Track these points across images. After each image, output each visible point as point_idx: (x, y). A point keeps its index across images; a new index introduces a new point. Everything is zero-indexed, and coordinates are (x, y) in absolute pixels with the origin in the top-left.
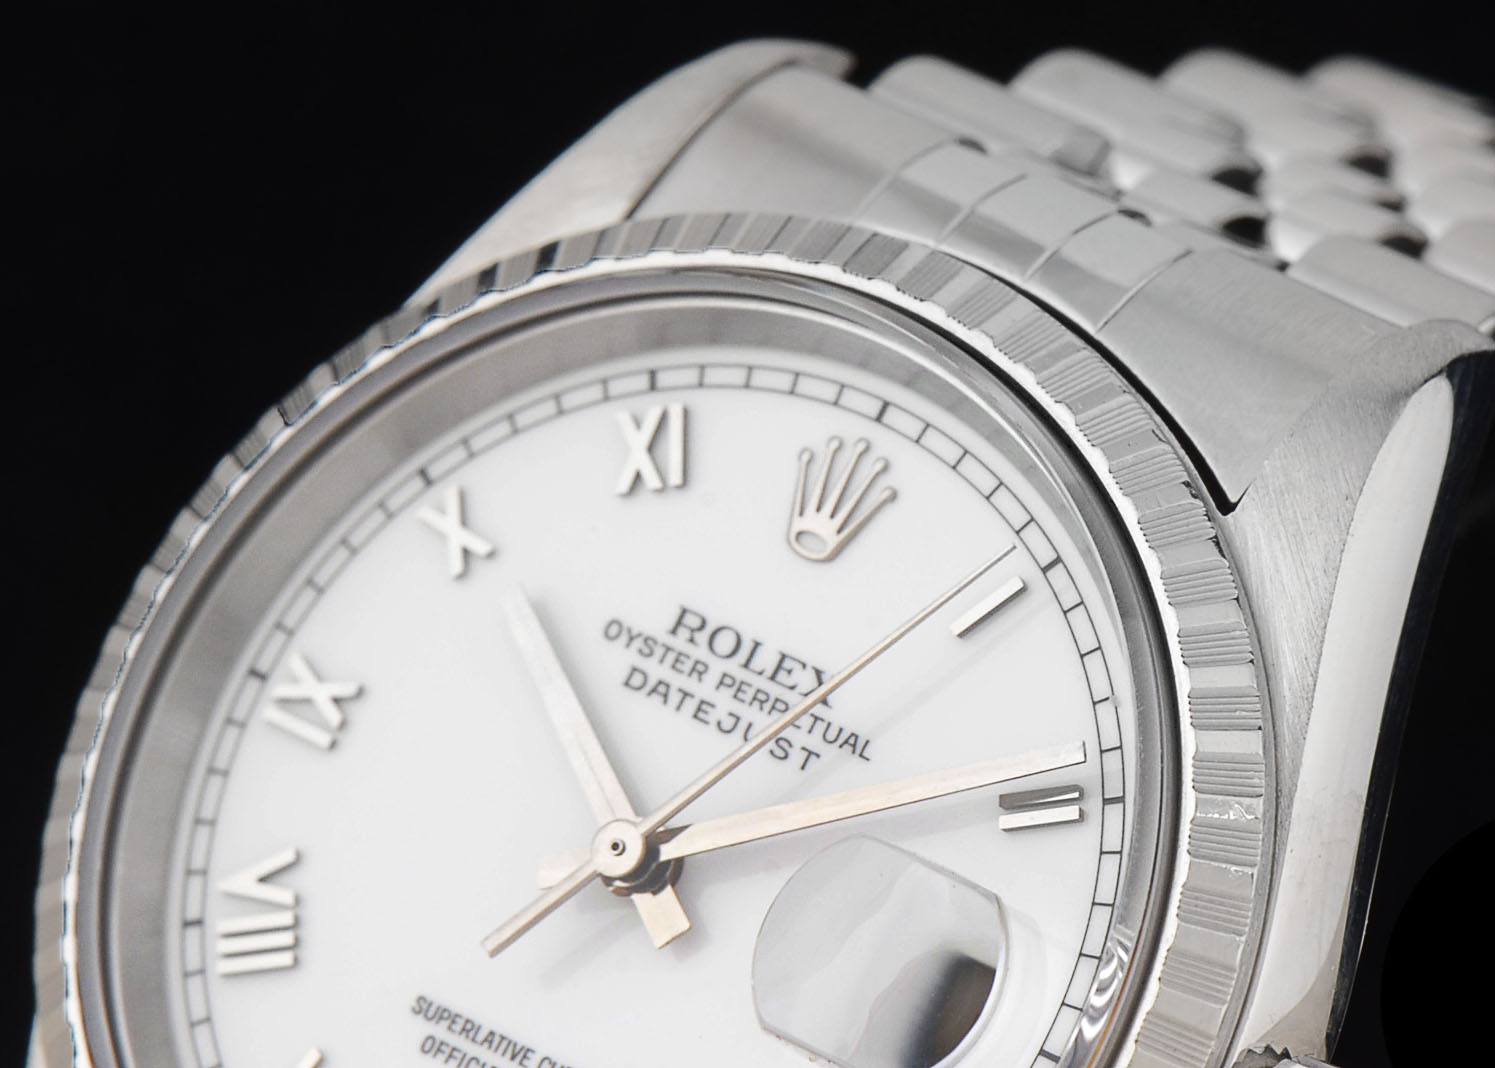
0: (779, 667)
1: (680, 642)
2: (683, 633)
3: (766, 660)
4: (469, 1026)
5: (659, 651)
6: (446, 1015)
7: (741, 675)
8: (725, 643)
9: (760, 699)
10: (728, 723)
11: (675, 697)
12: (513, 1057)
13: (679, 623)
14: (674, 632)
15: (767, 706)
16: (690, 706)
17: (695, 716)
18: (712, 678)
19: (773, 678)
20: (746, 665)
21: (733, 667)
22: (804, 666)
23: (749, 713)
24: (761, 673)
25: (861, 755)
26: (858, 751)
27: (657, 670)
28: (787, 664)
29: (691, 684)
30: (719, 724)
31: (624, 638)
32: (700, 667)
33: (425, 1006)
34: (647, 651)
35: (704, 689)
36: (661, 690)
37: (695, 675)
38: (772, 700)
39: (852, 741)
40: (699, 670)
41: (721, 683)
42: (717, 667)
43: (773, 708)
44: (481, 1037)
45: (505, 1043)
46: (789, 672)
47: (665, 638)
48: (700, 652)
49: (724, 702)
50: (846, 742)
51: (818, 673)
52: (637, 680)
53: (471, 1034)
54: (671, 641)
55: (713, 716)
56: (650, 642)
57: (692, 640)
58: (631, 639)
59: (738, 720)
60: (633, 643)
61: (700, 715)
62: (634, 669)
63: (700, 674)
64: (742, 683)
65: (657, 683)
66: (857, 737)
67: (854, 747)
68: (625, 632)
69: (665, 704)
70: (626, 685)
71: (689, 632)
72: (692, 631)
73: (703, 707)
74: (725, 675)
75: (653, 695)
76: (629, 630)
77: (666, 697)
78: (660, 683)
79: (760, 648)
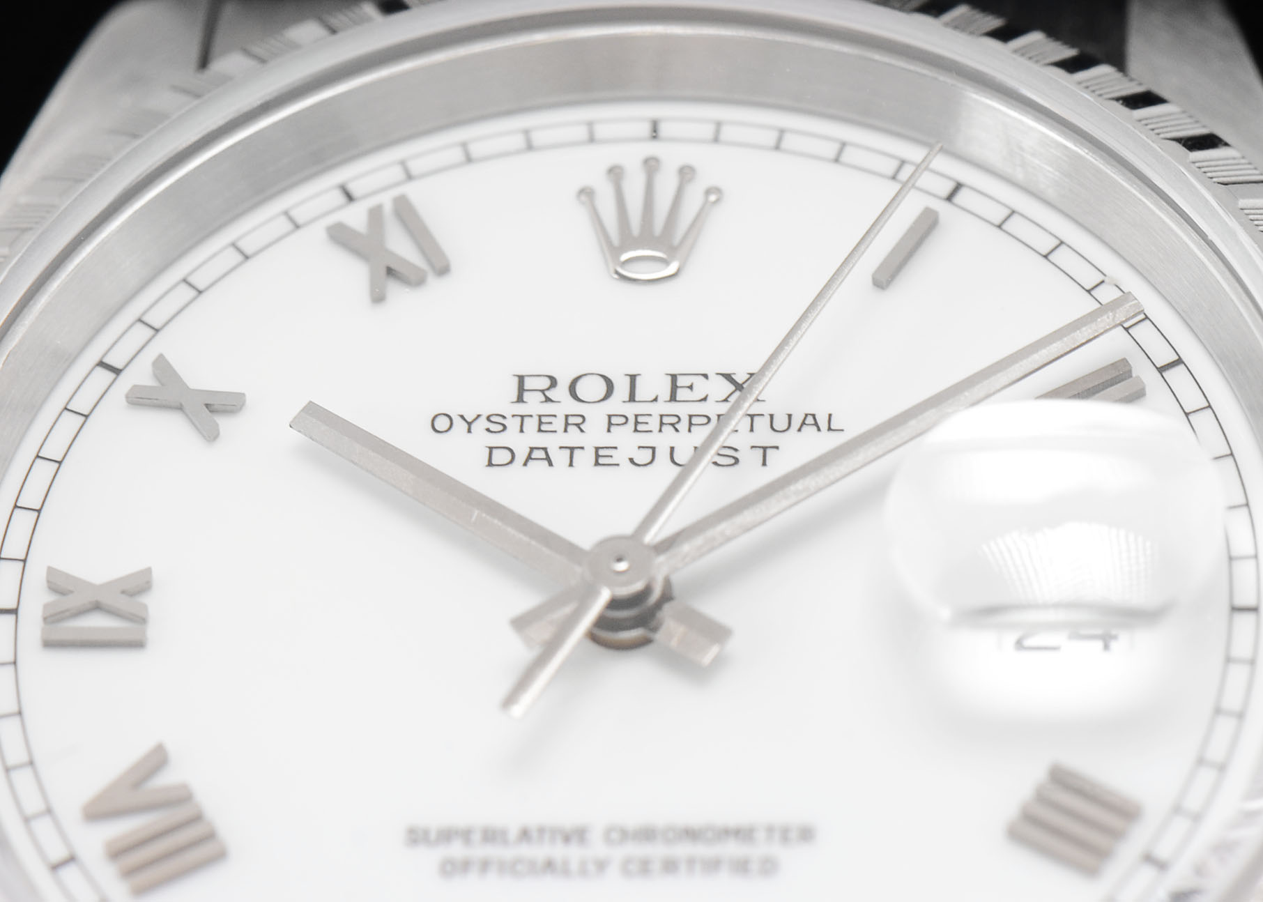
0: (674, 388)
1: (534, 404)
2: (533, 397)
3: (653, 385)
4: (490, 833)
5: (513, 424)
6: (453, 833)
7: (631, 410)
8: (591, 389)
9: (669, 423)
10: (643, 456)
11: (560, 458)
12: (566, 840)
13: (521, 389)
14: (520, 399)
15: (683, 426)
16: (585, 459)
17: (597, 464)
18: (595, 423)
19: (673, 398)
20: (632, 398)
21: (617, 404)
22: (706, 376)
23: (664, 439)
24: (655, 400)
25: (829, 429)
26: (824, 426)
27: (521, 441)
28: (681, 381)
29: (573, 437)
30: (631, 460)
31: (460, 426)
32: (574, 420)
33: (420, 834)
34: (498, 428)
35: (595, 434)
36: (538, 455)
37: (572, 428)
38: (685, 419)
39: (810, 420)
40: (575, 423)
41: (610, 424)
42: (596, 414)
43: (691, 424)
44: (512, 837)
45: (547, 832)
46: (691, 387)
47: (512, 409)
48: (566, 405)
49: (625, 440)
50: (803, 423)
51: (728, 377)
52: (501, 457)
53: (498, 839)
54: (521, 409)
55: (620, 457)
56: (495, 419)
57: (548, 400)
58: (469, 424)
59: (653, 449)
60: (473, 426)
61: (601, 461)
62: (491, 449)
63: (578, 425)
64: (636, 416)
65: (528, 450)
66: (814, 416)
67: (816, 424)
68: (457, 420)
69: (551, 464)
70: (490, 464)
71: (540, 394)
72: (543, 391)
73: (601, 452)
74: (610, 417)
75: (531, 463)
76: (462, 417)
77: (548, 459)
78: (532, 449)
79: (638, 378)
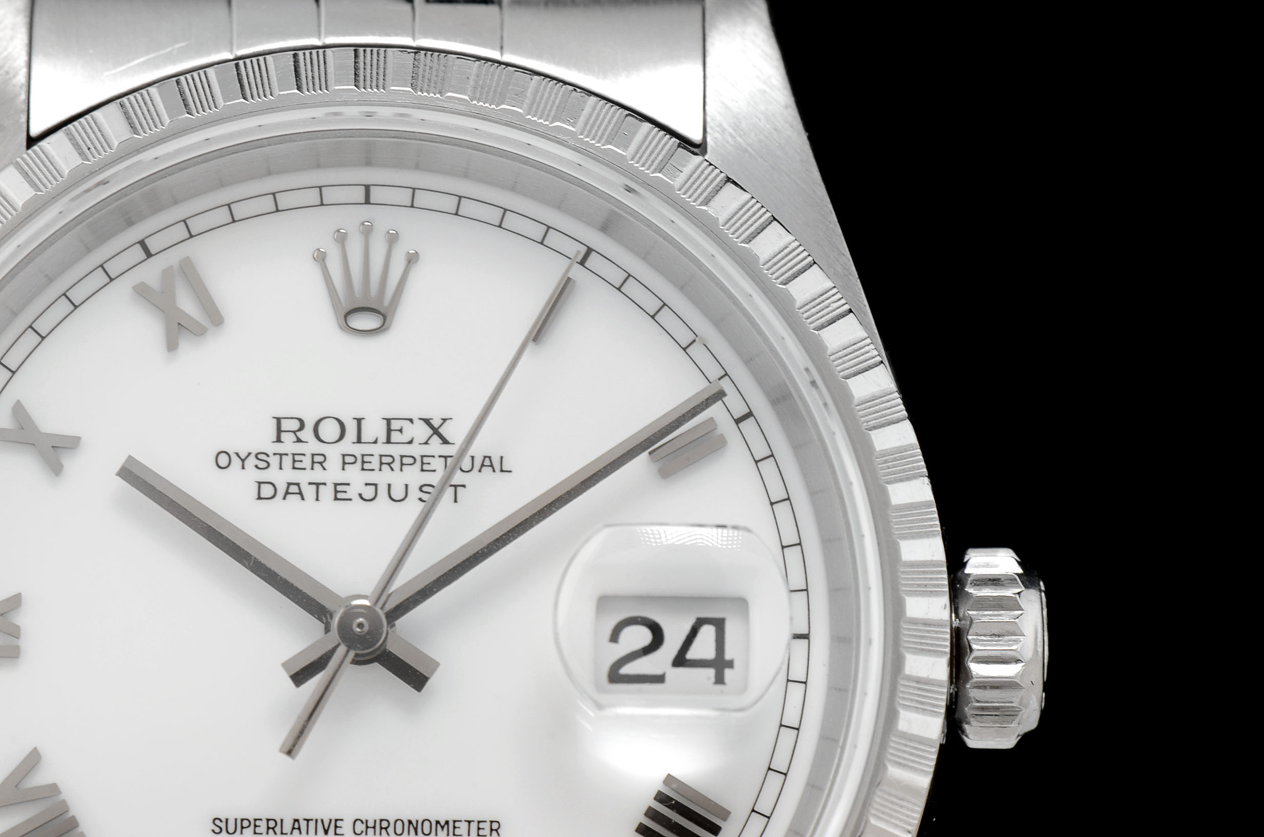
0: (389, 431)
1: (288, 445)
2: (288, 438)
3: (374, 429)
4: (272, 824)
5: (274, 461)
6: (246, 823)
7: (358, 450)
8: (329, 430)
9: (386, 462)
10: (369, 492)
11: (309, 491)
12: (326, 832)
13: (279, 431)
14: (279, 440)
15: (396, 466)
16: (327, 493)
17: (336, 499)
18: (333, 462)
19: (388, 441)
20: (359, 441)
21: (348, 445)
22: (411, 420)
23: (383, 477)
24: (375, 442)
25: (502, 471)
26: (497, 467)
27: (281, 477)
28: (395, 425)
29: (318, 475)
30: (360, 495)
31: (236, 462)
32: (318, 459)
33: (223, 825)
34: (264, 465)
35: (333, 473)
36: (293, 490)
37: (317, 466)
38: (398, 459)
39: (487, 462)
40: (319, 461)
41: (344, 463)
42: (334, 454)
43: (402, 464)
44: (287, 827)
45: (312, 824)
46: (401, 431)
47: (273, 449)
48: (313, 446)
49: (355, 477)
50: (483, 465)
51: (427, 421)
52: (267, 491)
53: (278, 829)
54: (279, 448)
55: (352, 492)
56: (261, 456)
57: (299, 440)
58: (243, 461)
59: (376, 485)
60: (246, 463)
61: (339, 496)
62: (260, 483)
63: (321, 463)
64: (363, 456)
65: (286, 485)
66: (490, 457)
67: (492, 466)
68: (234, 457)
69: (303, 499)
70: (259, 498)
71: (292, 434)
72: (294, 432)
73: (339, 488)
74: (344, 456)
75: (289, 496)
76: (237, 454)
77: (300, 493)
78: (289, 484)
79: (363, 422)
